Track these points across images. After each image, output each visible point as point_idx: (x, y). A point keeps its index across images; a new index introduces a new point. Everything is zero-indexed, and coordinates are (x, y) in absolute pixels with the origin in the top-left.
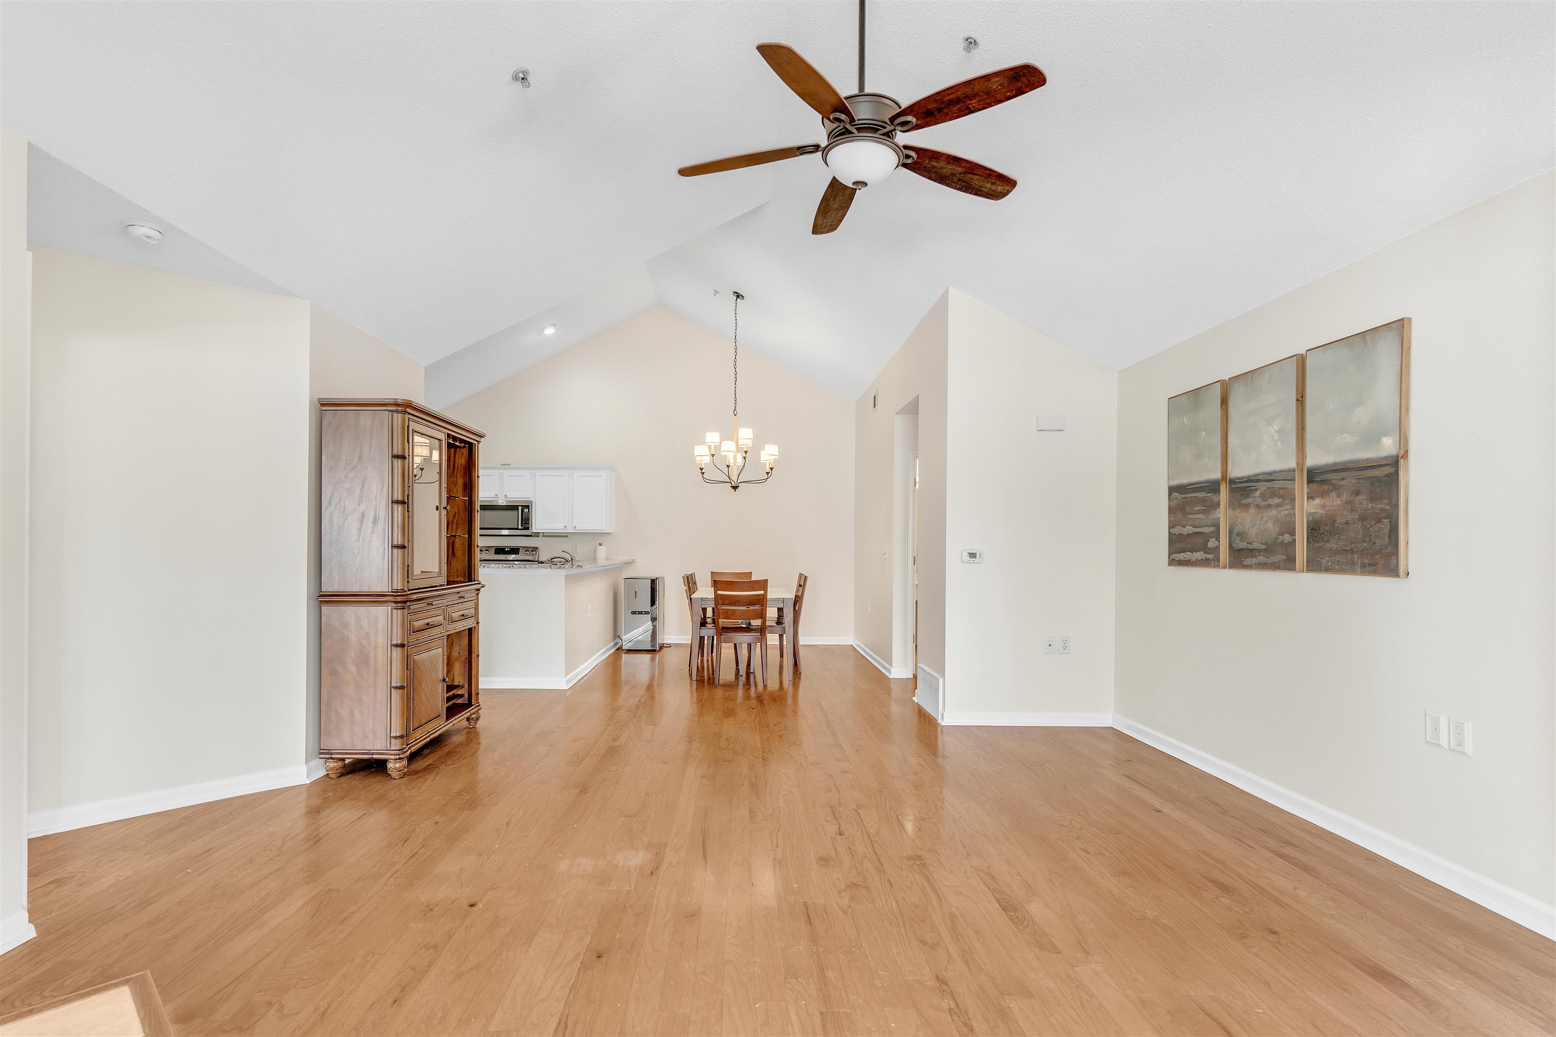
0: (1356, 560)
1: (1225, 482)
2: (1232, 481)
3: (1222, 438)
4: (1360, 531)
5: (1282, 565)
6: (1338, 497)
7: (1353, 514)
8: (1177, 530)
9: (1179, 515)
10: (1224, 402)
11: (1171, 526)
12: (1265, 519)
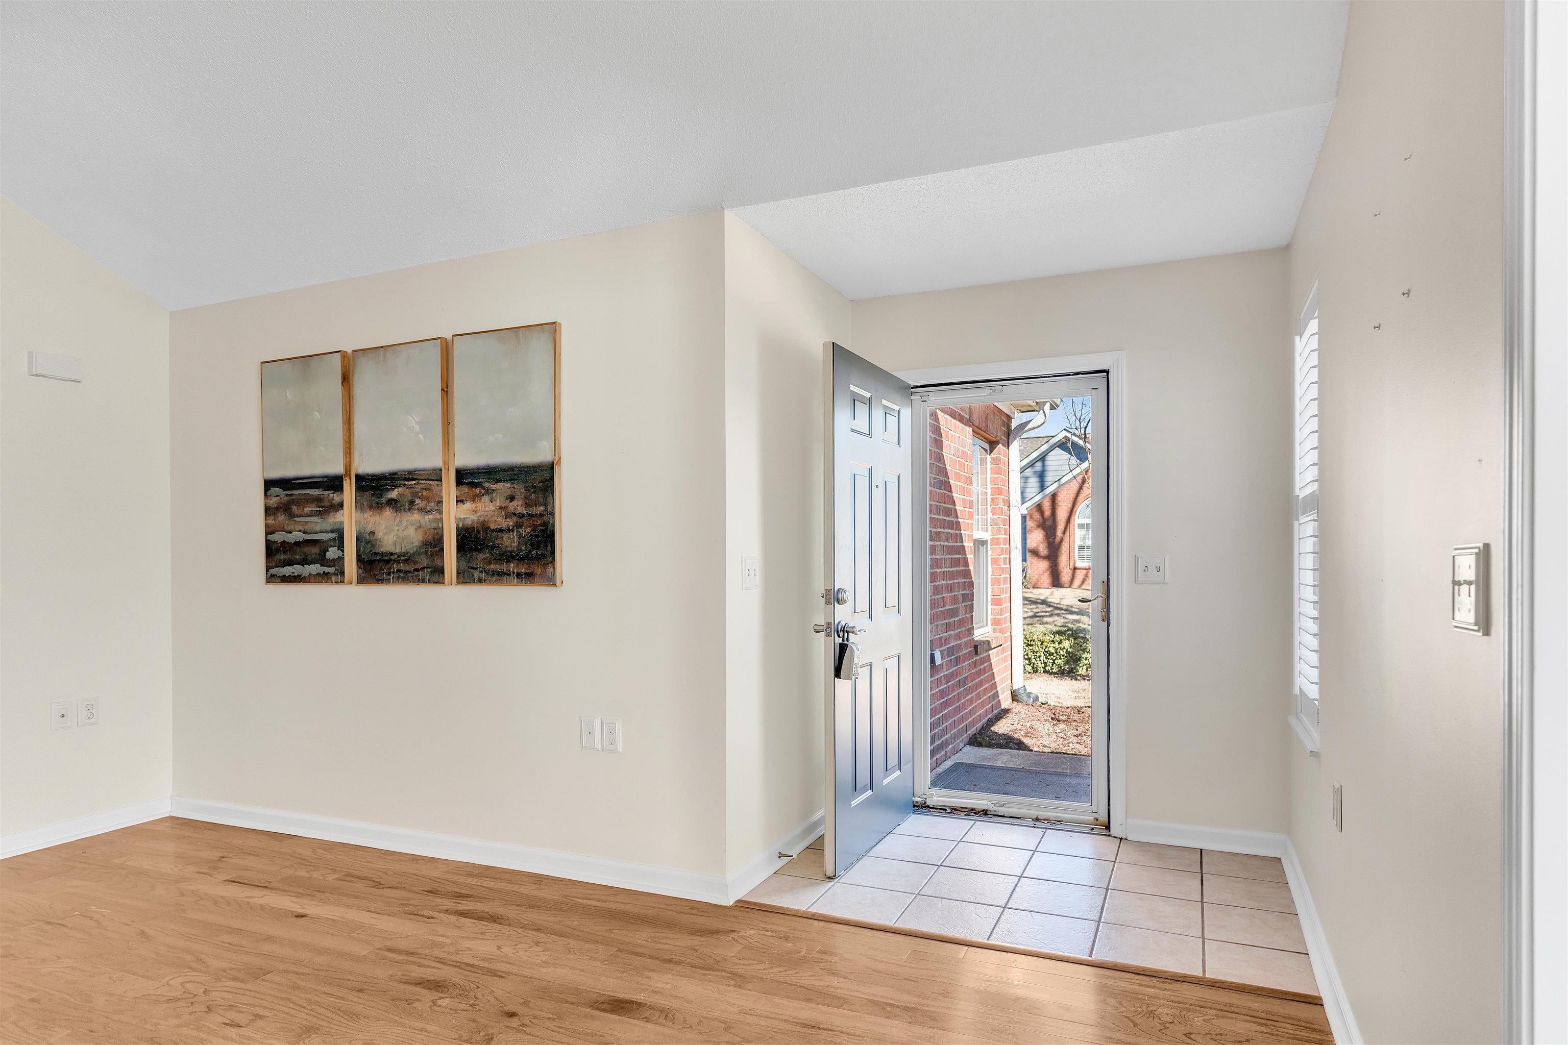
0: (511, 569)
1: (348, 477)
2: (359, 478)
3: (344, 423)
4: (516, 538)
5: (427, 578)
6: (492, 502)
7: (507, 520)
8: (278, 537)
9: (281, 517)
10: (346, 379)
11: (269, 531)
12: (404, 523)
